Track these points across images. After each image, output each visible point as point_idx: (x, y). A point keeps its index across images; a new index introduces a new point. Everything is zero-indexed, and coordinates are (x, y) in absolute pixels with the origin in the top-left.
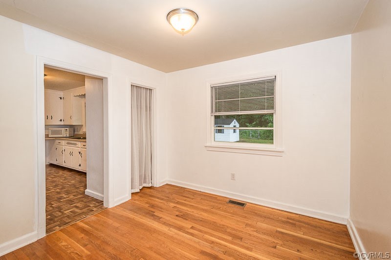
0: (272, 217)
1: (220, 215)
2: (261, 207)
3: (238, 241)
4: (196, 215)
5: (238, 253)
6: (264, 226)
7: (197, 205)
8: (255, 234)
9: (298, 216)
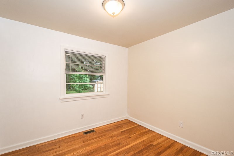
0: (111, 128)
1: (94, 142)
2: (103, 127)
3: (121, 146)
4: (83, 152)
5: (129, 149)
6: (115, 133)
7: (72, 148)
8: (118, 138)
9: (115, 123)
